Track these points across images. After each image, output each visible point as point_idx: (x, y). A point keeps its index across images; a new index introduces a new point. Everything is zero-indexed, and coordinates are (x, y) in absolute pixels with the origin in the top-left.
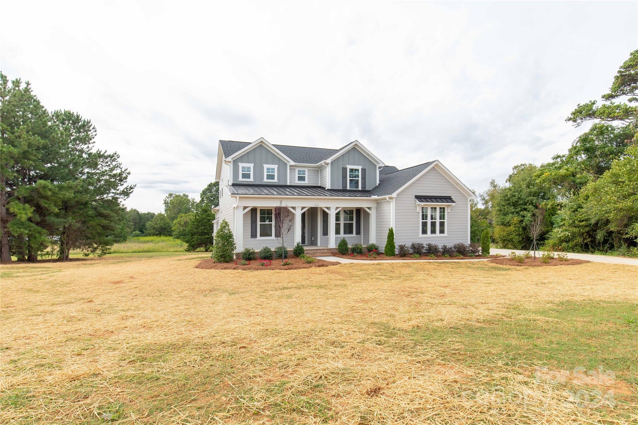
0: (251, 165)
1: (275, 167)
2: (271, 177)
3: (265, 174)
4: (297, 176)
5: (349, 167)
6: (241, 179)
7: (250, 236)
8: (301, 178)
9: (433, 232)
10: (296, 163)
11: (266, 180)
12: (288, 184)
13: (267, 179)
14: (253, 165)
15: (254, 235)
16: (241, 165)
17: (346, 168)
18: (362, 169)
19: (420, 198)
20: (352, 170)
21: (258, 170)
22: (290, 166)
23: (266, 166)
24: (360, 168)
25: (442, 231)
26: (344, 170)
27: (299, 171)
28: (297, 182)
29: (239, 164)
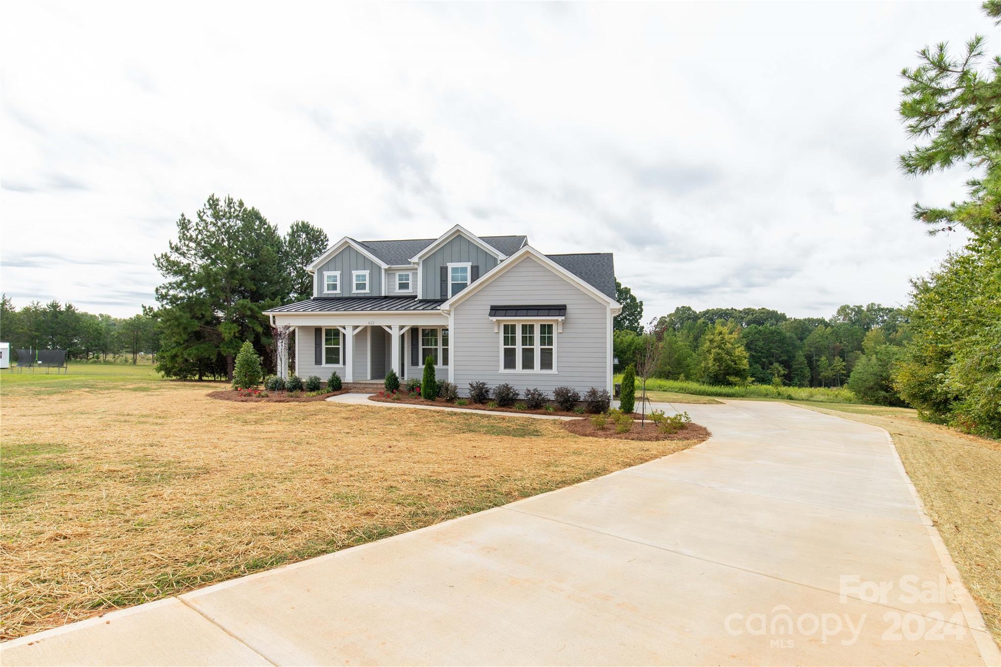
0: (338, 273)
1: (367, 273)
2: (360, 286)
3: (354, 282)
4: (397, 282)
5: (450, 266)
6: (326, 291)
7: (314, 363)
8: (404, 286)
9: (528, 363)
10: (389, 266)
11: (355, 291)
12: (383, 295)
13: (357, 289)
14: (340, 272)
15: (318, 362)
16: (326, 274)
17: (446, 268)
18: (472, 267)
19: (496, 310)
20: (455, 270)
21: (346, 278)
22: (386, 270)
23: (355, 273)
24: (468, 265)
25: (547, 363)
26: (444, 271)
27: (400, 276)
28: (398, 292)
29: (324, 273)
